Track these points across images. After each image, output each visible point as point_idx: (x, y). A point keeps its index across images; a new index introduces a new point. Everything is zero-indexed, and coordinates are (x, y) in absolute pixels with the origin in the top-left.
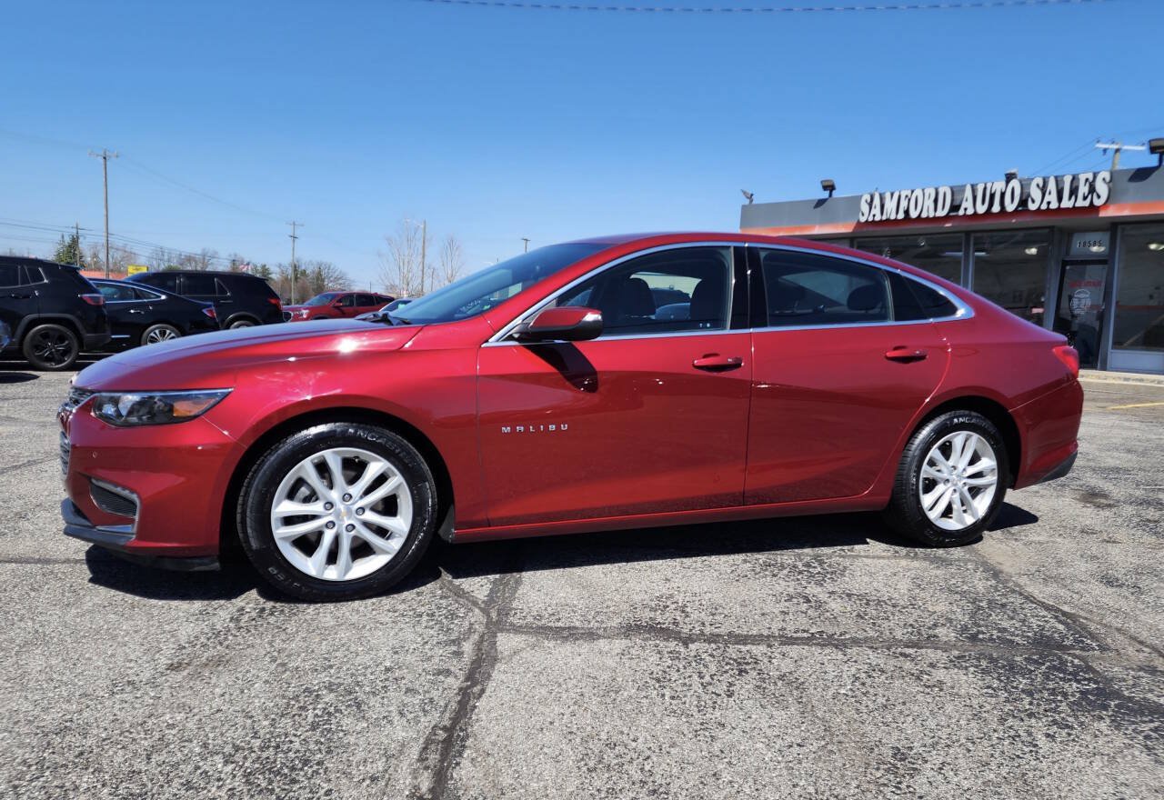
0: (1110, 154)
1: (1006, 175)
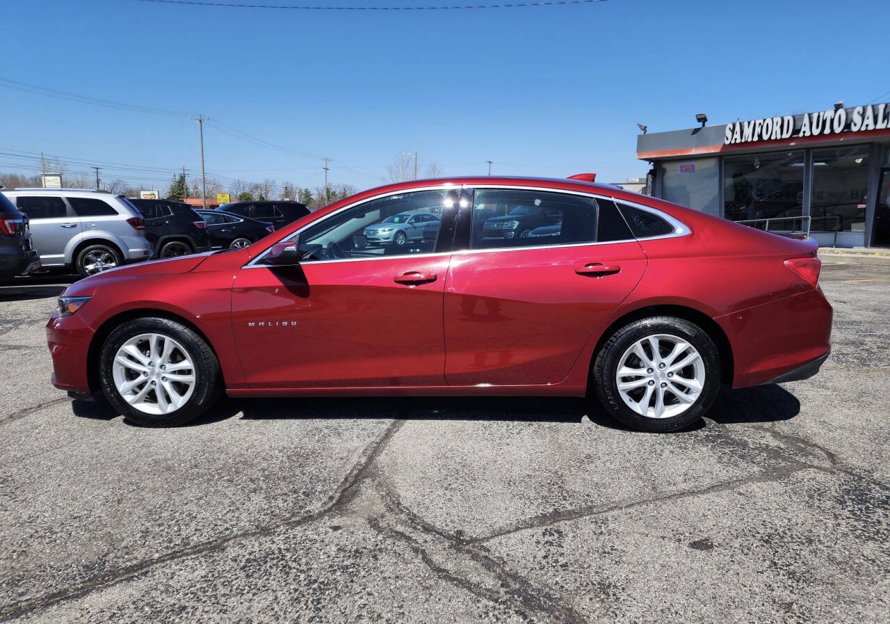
1: (835, 105)
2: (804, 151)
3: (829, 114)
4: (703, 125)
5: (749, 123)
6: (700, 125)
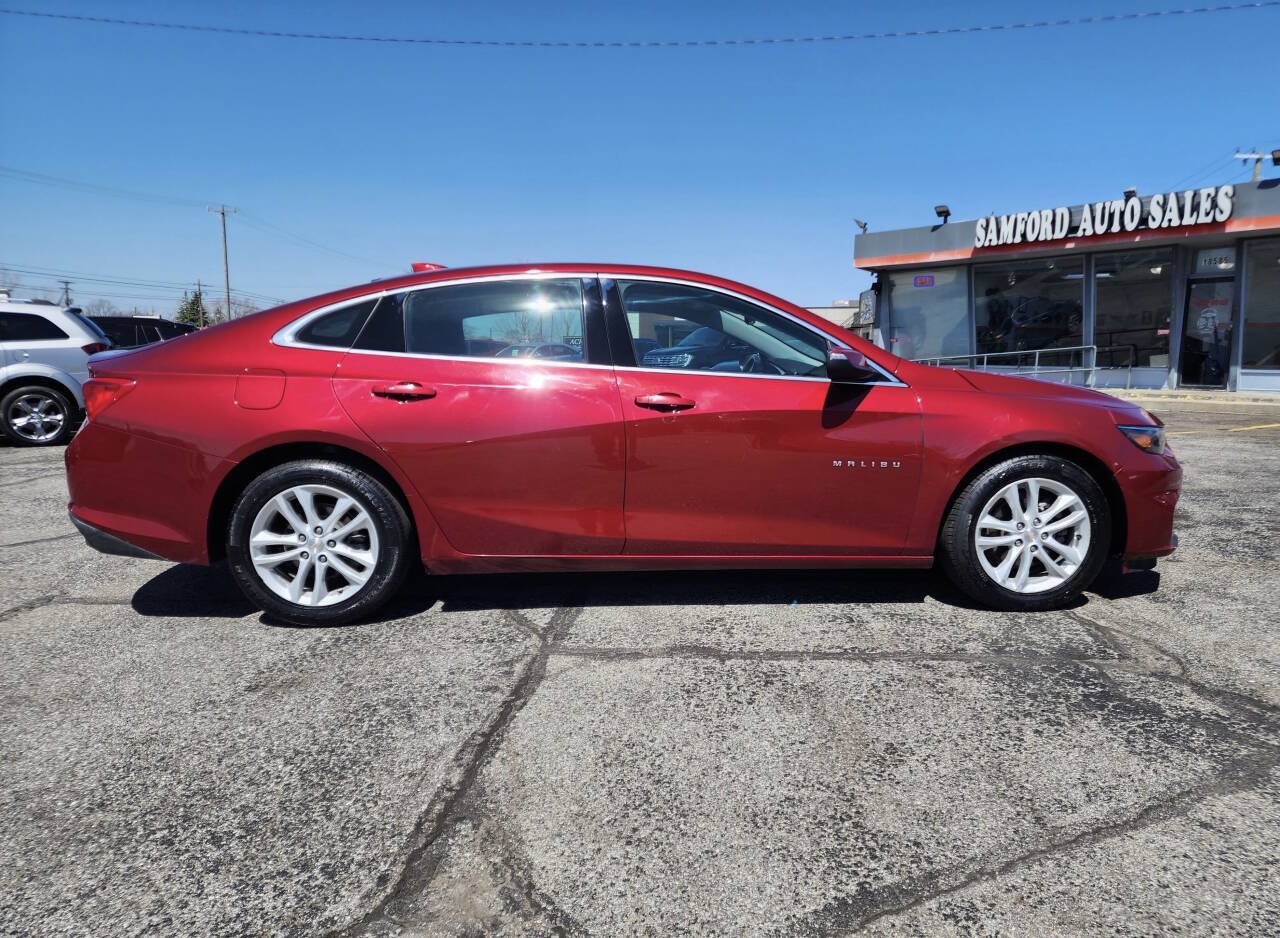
0: (1250, 164)
1: (1125, 193)
2: (1084, 256)
3: (1118, 205)
4: (945, 221)
5: (1008, 218)
6: (941, 220)
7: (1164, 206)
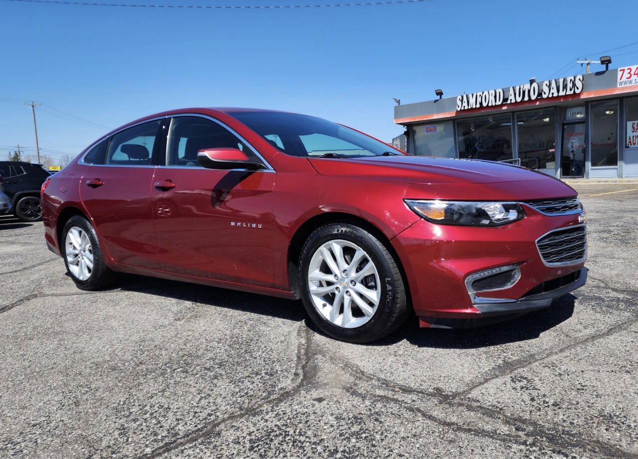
1: (530, 80)
2: (511, 114)
3: (527, 87)
4: (441, 98)
5: (473, 95)
6: (438, 97)
7: (549, 86)
